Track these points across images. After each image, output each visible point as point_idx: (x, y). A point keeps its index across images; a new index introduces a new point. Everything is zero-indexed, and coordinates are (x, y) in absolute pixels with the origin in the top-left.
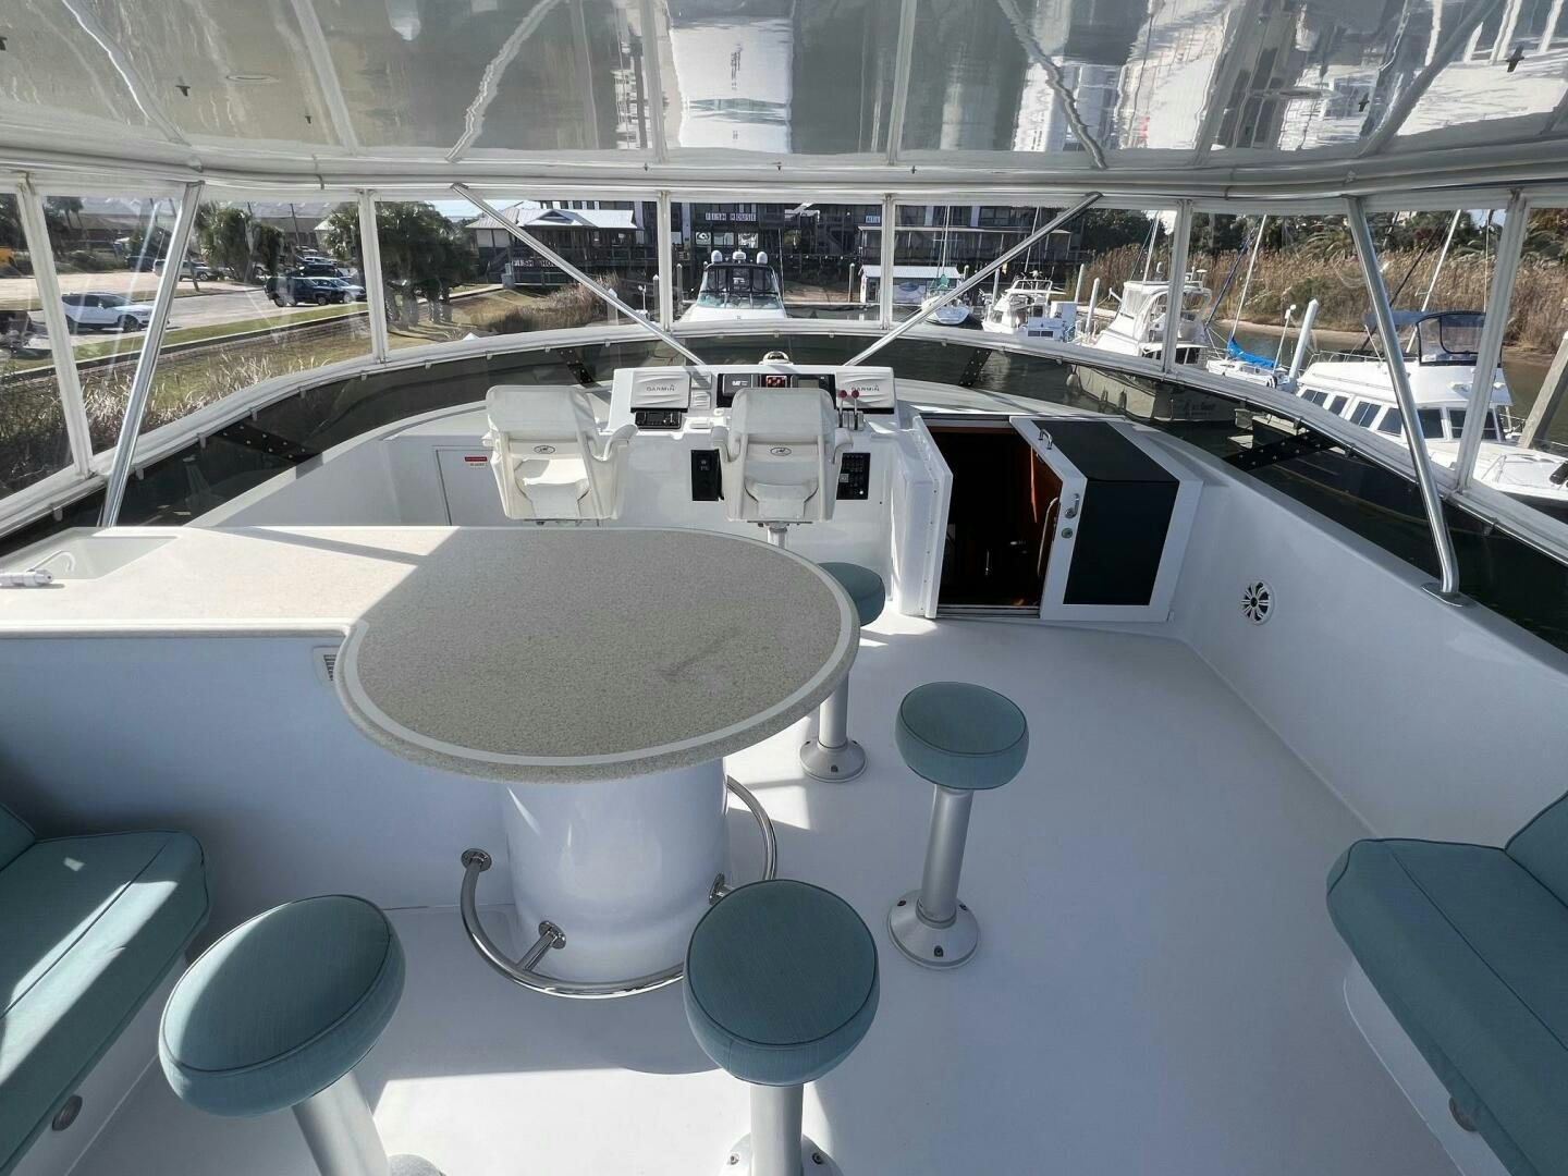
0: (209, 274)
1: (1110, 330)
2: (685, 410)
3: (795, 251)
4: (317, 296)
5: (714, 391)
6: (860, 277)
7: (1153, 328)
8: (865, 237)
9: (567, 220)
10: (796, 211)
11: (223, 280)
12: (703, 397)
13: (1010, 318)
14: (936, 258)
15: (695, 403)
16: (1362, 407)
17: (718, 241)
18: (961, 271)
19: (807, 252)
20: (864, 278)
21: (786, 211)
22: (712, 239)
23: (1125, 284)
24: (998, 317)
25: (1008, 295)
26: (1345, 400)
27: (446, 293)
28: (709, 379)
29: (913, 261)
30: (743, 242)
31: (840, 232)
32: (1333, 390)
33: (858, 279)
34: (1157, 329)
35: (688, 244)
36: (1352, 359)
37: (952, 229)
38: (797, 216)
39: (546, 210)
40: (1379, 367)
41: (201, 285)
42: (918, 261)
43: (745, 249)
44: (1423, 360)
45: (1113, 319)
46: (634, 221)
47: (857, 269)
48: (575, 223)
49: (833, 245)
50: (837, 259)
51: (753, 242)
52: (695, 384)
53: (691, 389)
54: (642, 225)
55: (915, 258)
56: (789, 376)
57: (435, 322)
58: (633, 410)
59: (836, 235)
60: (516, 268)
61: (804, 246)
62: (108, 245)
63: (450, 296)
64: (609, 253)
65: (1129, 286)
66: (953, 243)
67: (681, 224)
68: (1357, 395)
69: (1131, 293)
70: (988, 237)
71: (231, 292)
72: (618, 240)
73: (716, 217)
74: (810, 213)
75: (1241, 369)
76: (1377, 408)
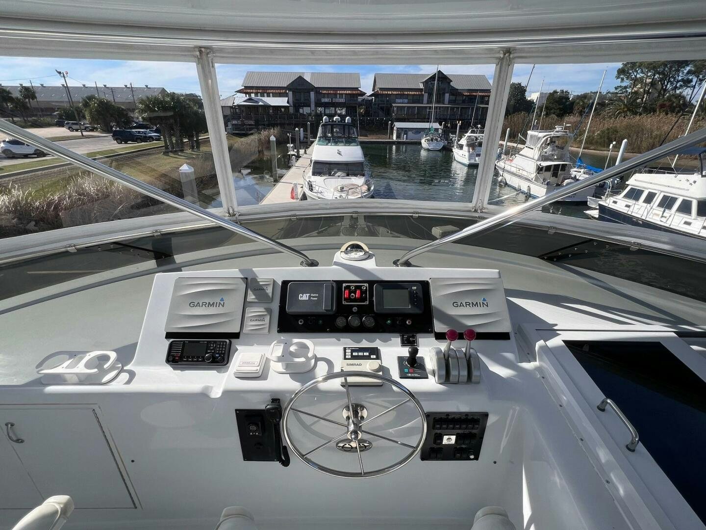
0: (90, 128)
1: (520, 155)
2: (236, 336)
3: (363, 116)
4: (137, 139)
5: (276, 306)
6: (393, 128)
7: (544, 154)
8: (395, 109)
9: (257, 102)
10: (363, 97)
11: (97, 130)
12: (260, 317)
13: (467, 148)
14: (429, 119)
15: (250, 326)
16: (665, 198)
17: (328, 111)
18: (441, 125)
19: (369, 116)
20: (395, 128)
21: (359, 97)
22: (325, 111)
23: (528, 132)
24: (461, 147)
25: (466, 137)
26: (655, 194)
27: (197, 137)
28: (269, 291)
29: (418, 120)
30: (339, 112)
31: (384, 107)
32: (647, 189)
33: (392, 129)
34: (546, 154)
35: (313, 113)
36: (658, 173)
37: (436, 105)
38: (364, 99)
39: (248, 97)
40: (676, 177)
41: (85, 133)
42: (420, 120)
43: (339, 115)
44: (704, 174)
45: (521, 149)
46: (288, 102)
47: (392, 124)
48: (261, 103)
49: (381, 113)
50: (383, 119)
51: (344, 112)
52: (251, 297)
53: (246, 304)
54: (292, 104)
55: (419, 119)
56: (371, 283)
57: (192, 151)
58: (169, 335)
59: (382, 109)
60: (233, 125)
61: (367, 113)
62: (51, 115)
63: (200, 138)
64: (276, 117)
65: (530, 132)
66: (437, 112)
67: (310, 104)
68: (662, 192)
69: (532, 136)
70: (452, 109)
71: (99, 137)
72: (281, 111)
73: (326, 100)
74: (370, 98)
75: (584, 173)
76: (676, 199)
